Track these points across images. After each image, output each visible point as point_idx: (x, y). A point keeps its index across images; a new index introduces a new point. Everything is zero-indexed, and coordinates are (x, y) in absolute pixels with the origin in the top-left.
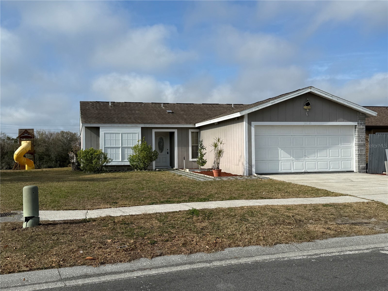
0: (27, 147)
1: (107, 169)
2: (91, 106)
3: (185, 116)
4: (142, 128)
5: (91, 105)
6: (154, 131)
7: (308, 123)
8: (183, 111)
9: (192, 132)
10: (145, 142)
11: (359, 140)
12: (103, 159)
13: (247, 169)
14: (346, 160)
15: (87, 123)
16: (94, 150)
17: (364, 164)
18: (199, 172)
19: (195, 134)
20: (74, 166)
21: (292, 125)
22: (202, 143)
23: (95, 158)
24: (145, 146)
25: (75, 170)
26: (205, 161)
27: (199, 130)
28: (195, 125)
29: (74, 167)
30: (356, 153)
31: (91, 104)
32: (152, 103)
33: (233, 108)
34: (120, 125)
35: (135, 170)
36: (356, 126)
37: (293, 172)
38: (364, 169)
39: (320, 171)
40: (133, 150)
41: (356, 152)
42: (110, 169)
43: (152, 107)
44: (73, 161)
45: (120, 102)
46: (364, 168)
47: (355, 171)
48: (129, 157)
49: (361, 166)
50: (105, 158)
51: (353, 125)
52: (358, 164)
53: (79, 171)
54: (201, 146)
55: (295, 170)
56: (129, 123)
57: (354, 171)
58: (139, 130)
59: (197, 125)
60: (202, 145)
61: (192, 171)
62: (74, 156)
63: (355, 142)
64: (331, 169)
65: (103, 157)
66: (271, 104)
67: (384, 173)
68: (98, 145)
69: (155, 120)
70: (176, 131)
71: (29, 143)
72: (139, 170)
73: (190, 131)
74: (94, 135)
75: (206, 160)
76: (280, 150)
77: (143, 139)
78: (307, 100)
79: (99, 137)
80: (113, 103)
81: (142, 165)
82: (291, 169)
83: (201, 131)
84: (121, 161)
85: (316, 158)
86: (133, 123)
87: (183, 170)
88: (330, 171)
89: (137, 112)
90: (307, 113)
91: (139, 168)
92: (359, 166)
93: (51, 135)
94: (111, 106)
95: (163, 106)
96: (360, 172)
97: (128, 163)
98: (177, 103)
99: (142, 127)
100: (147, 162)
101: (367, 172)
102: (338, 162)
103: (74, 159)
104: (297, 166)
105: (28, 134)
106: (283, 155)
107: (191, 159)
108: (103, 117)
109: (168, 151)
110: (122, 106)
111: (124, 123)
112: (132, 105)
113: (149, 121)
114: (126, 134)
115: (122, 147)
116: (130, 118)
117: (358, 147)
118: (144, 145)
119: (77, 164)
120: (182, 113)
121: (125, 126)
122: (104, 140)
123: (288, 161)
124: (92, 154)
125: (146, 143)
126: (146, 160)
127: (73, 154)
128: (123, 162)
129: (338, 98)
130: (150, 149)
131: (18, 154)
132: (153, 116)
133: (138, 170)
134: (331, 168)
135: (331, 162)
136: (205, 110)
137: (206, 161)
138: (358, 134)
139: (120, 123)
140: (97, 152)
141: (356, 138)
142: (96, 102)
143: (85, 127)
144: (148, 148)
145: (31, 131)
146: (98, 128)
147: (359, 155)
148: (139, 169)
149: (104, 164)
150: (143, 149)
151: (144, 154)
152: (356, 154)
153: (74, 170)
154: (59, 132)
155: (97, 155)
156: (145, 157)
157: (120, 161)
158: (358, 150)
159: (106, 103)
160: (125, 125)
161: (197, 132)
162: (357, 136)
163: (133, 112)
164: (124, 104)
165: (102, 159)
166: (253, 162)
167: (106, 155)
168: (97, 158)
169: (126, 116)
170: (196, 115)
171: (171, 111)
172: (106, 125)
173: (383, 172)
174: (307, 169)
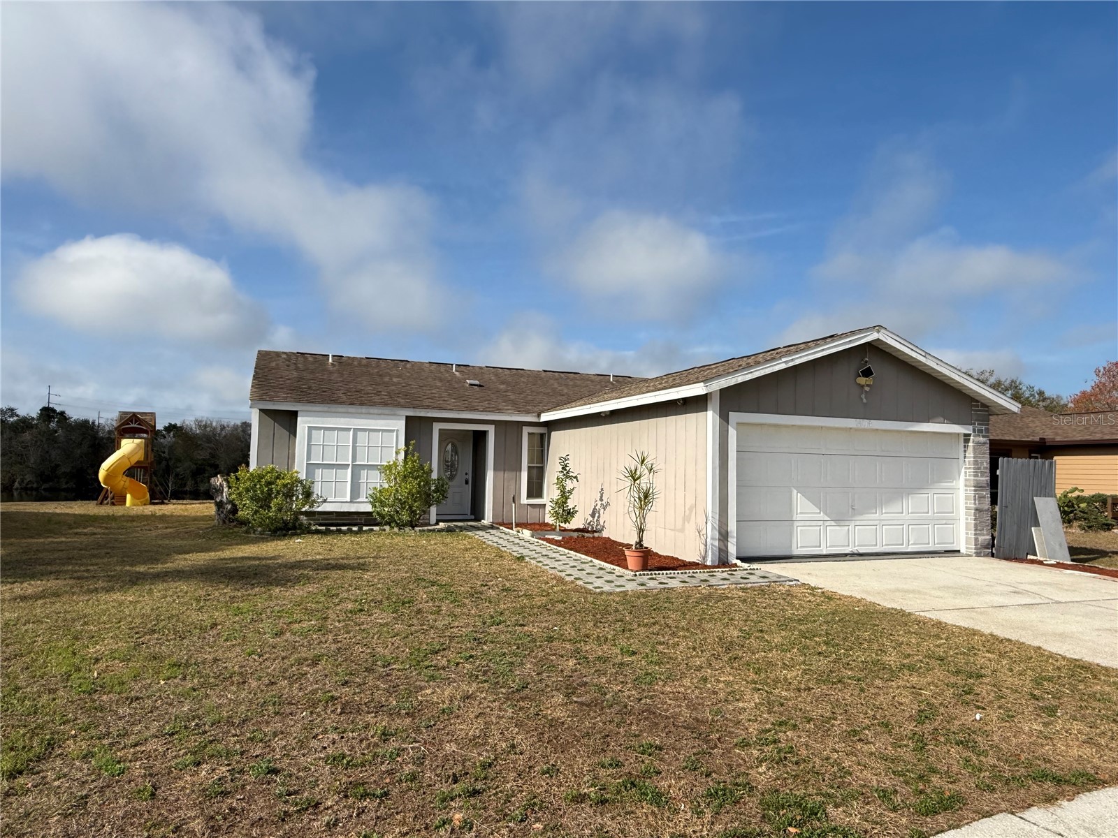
0: (133, 453)
1: (311, 520)
2: (283, 362)
3: (512, 396)
4: (409, 420)
5: (284, 358)
6: (437, 427)
7: (865, 424)
8: (503, 384)
9: (529, 434)
10: (416, 454)
11: (976, 472)
12: (300, 497)
13: (715, 546)
14: (944, 522)
15: (265, 400)
16: (277, 472)
17: (988, 535)
18: (556, 541)
19: (537, 439)
20: (222, 512)
21: (825, 427)
22: (567, 462)
23: (278, 493)
24: (414, 465)
25: (224, 522)
26: (572, 511)
27: (546, 428)
28: (539, 416)
29: (222, 515)
30: (969, 505)
31: (284, 356)
32: (430, 363)
33: (612, 383)
34: (352, 409)
35: (385, 527)
36: (967, 437)
37: (825, 552)
38: (986, 547)
39: (887, 551)
40: (383, 475)
41: (966, 503)
42: (319, 520)
43: (430, 370)
44: (220, 498)
45: (354, 357)
46: (988, 544)
47: (963, 551)
48: (370, 492)
49: (981, 538)
50: (308, 494)
51: (958, 434)
52: (975, 534)
53: (235, 526)
54: (566, 470)
55: (830, 546)
56: (373, 404)
57: (959, 551)
58: (401, 425)
59: (545, 417)
60: (568, 469)
61: (540, 536)
62: (225, 486)
63: (966, 476)
64: (912, 544)
65: (301, 492)
66: (783, 366)
67: (1030, 557)
68: (291, 457)
69: (441, 401)
70: (491, 429)
71: (138, 445)
72: (396, 530)
73: (526, 431)
74: (282, 432)
75: (576, 509)
76: (795, 492)
77: (411, 447)
78: (866, 362)
79: (295, 436)
80: (338, 358)
81: (405, 517)
82: (820, 546)
83: (553, 433)
84: (349, 500)
85: (878, 515)
86: (385, 404)
87: (510, 531)
88: (909, 550)
89: (395, 380)
90: (863, 396)
91: (396, 523)
92: (976, 540)
93: (223, 428)
94: (332, 364)
95: (456, 371)
96: (978, 554)
97: (368, 508)
98: (487, 367)
99: (407, 417)
100: (417, 507)
101: (993, 555)
102: (927, 526)
103: (224, 494)
104: (835, 538)
105: (139, 424)
106: (802, 506)
107: (524, 500)
108: (310, 388)
109: (467, 477)
110: (360, 365)
111: (362, 404)
112: (383, 364)
113: (427, 402)
114: (364, 433)
115: (353, 465)
116: (378, 393)
117: (975, 491)
118: (413, 462)
119: (229, 507)
120: (502, 387)
121: (364, 411)
122: (308, 444)
123: (814, 523)
124: (269, 483)
125: (418, 457)
126: (415, 502)
127: (220, 480)
128: (355, 504)
129: (940, 363)
130: (427, 473)
131: (110, 470)
132: (433, 391)
133: (393, 528)
134: (910, 543)
135: (910, 527)
136: (553, 385)
137: (576, 511)
138: (974, 458)
139: (352, 404)
140: (283, 478)
141: (967, 466)
142: (298, 353)
143: (260, 410)
144: (423, 469)
145: (148, 418)
146: (294, 415)
147: (976, 510)
148: (397, 526)
149: (303, 510)
150: (410, 473)
151: (412, 485)
152: (967, 508)
153: (221, 523)
154: (239, 423)
155: (285, 486)
156: (413, 495)
157: (347, 502)
158: (975, 496)
159: (320, 358)
160: (364, 409)
161: (542, 435)
162: (972, 463)
163: (386, 379)
164: (364, 362)
165: (298, 497)
166: (732, 526)
167: (310, 487)
168: (283, 495)
169: (369, 389)
170: (537, 393)
171: (477, 382)
172: (316, 406)
173: (1027, 554)
174: (858, 546)
